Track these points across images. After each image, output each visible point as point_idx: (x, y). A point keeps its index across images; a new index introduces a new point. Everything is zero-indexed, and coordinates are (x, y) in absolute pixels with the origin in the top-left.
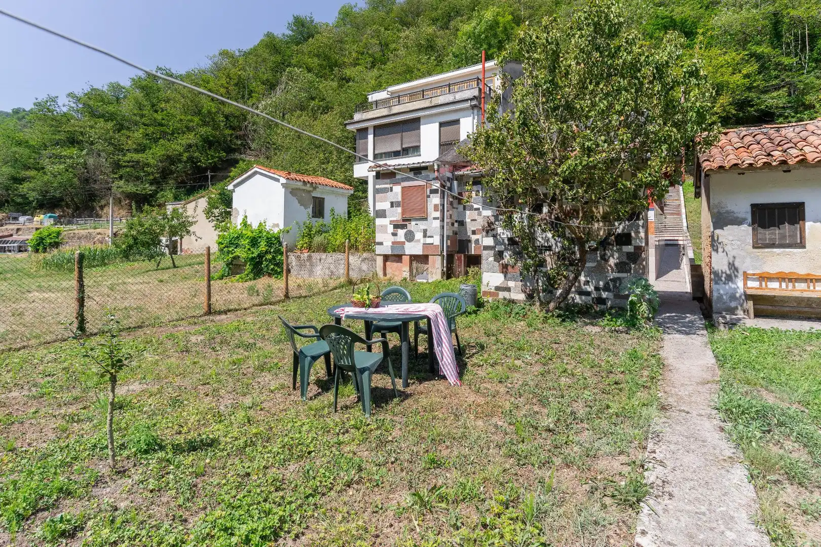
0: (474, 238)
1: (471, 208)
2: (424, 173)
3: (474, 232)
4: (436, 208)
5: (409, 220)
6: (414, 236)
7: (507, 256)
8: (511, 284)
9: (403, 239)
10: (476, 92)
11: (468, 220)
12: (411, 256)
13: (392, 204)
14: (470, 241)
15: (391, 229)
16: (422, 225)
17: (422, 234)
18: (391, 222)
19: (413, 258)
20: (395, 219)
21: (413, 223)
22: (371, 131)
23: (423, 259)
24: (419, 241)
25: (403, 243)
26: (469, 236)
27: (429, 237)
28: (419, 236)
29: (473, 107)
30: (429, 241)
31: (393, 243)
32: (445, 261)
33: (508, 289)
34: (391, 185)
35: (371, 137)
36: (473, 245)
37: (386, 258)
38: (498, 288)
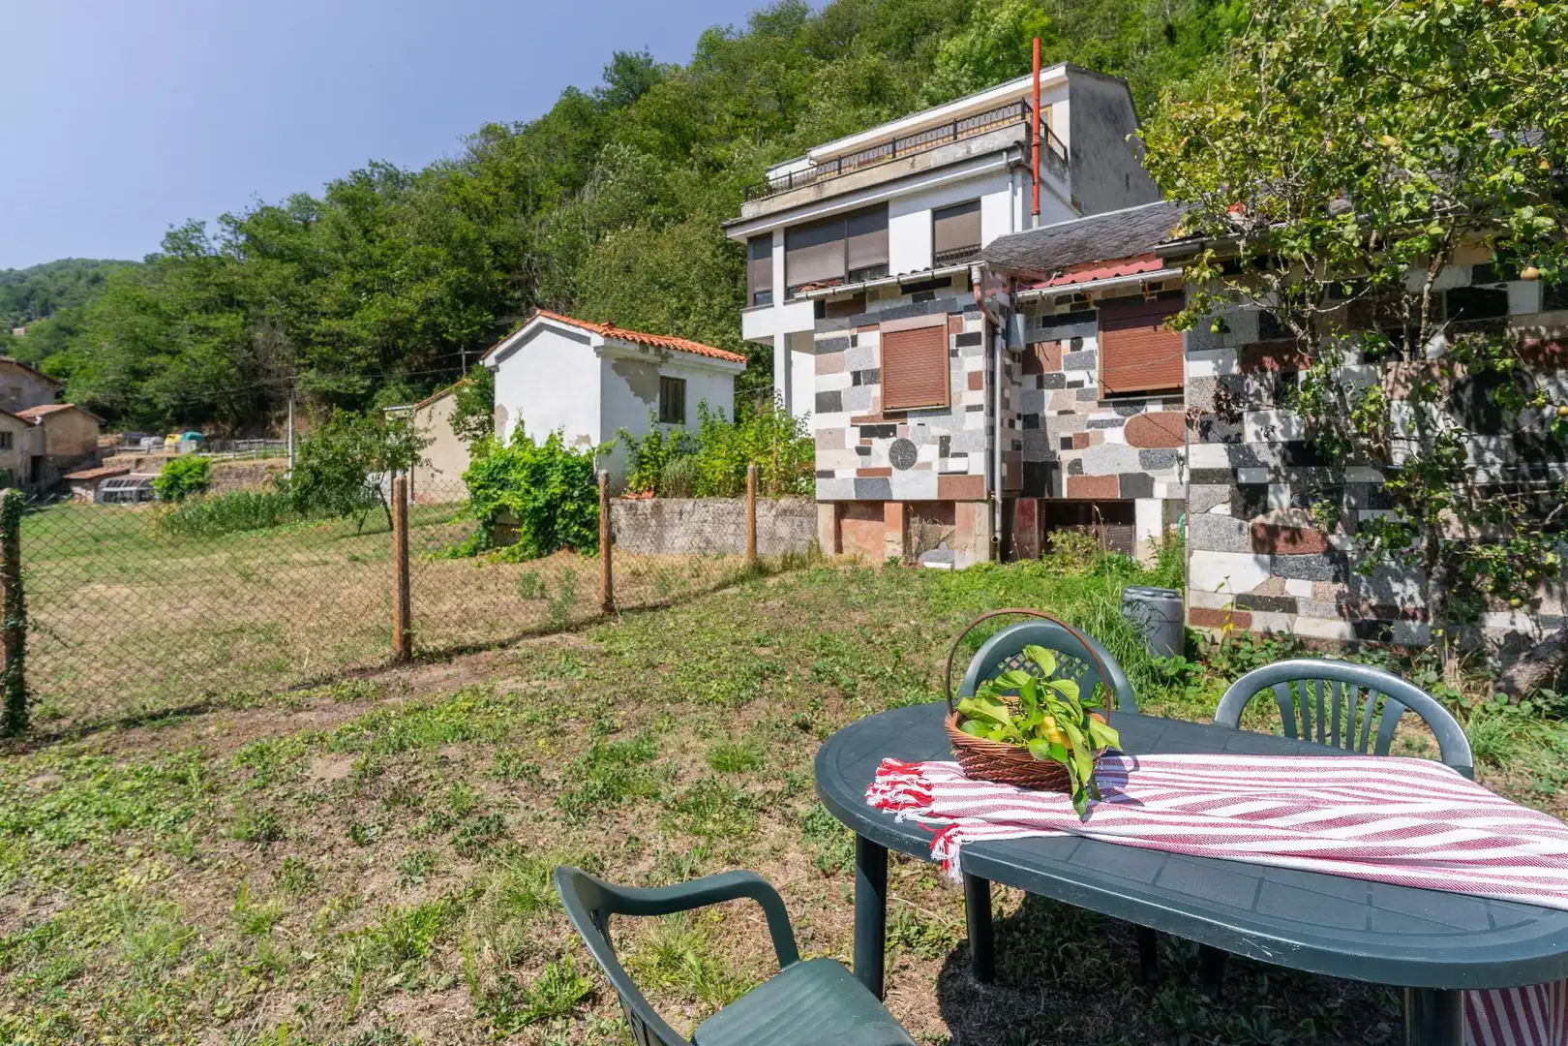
0: (1066, 457)
1: (1059, 382)
2: (940, 296)
3: (1066, 443)
4: (974, 381)
5: (903, 415)
6: (915, 452)
7: (1281, 500)
8: (1297, 588)
9: (886, 463)
10: (1020, 134)
11: (1049, 413)
12: (906, 504)
13: (857, 378)
14: (1056, 466)
15: (853, 438)
16: (937, 426)
17: (936, 448)
18: (854, 421)
19: (914, 509)
20: (864, 413)
21: (912, 422)
22: (779, 239)
23: (940, 510)
24: (928, 465)
25: (888, 472)
26: (1054, 453)
27: (956, 455)
28: (928, 453)
29: (1013, 168)
30: (955, 464)
31: (859, 471)
32: (998, 517)
33: (1289, 606)
34: (854, 332)
35: (778, 253)
36: (1065, 476)
37: (842, 509)
38: (1246, 601)
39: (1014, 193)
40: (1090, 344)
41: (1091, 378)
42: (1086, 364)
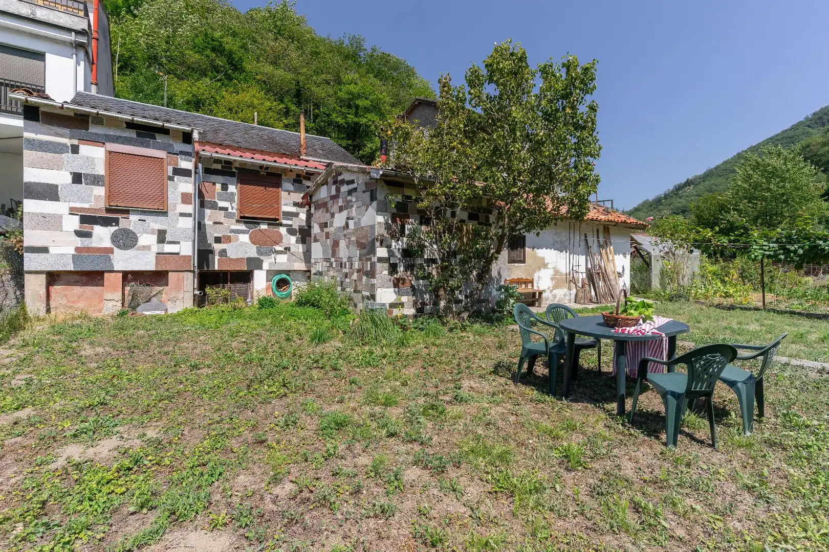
0: (217, 247)
1: (214, 206)
3: (218, 240)
4: (186, 198)
5: (127, 212)
6: (136, 239)
7: (401, 269)
8: (404, 299)
9: (107, 244)
10: (82, 25)
11: (209, 223)
12: (125, 274)
13: (77, 178)
14: (212, 252)
15: (73, 223)
16: (156, 223)
17: (155, 238)
18: (73, 211)
19: (129, 277)
20: (86, 206)
21: (134, 218)
23: (158, 277)
24: (147, 248)
25: (111, 251)
26: (210, 245)
27: (170, 243)
28: (147, 239)
30: (168, 248)
31: (77, 249)
32: (196, 280)
33: (402, 305)
34: (76, 142)
36: (217, 258)
37: (53, 278)
39: (78, 63)
40: (232, 189)
41: (233, 207)
42: (230, 199)
